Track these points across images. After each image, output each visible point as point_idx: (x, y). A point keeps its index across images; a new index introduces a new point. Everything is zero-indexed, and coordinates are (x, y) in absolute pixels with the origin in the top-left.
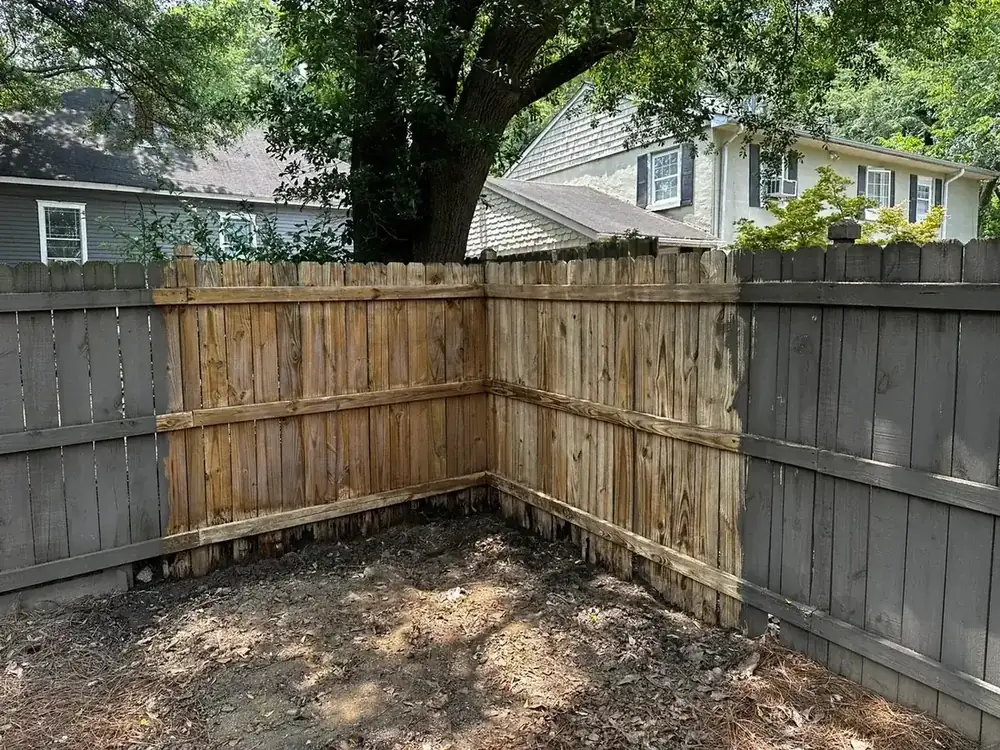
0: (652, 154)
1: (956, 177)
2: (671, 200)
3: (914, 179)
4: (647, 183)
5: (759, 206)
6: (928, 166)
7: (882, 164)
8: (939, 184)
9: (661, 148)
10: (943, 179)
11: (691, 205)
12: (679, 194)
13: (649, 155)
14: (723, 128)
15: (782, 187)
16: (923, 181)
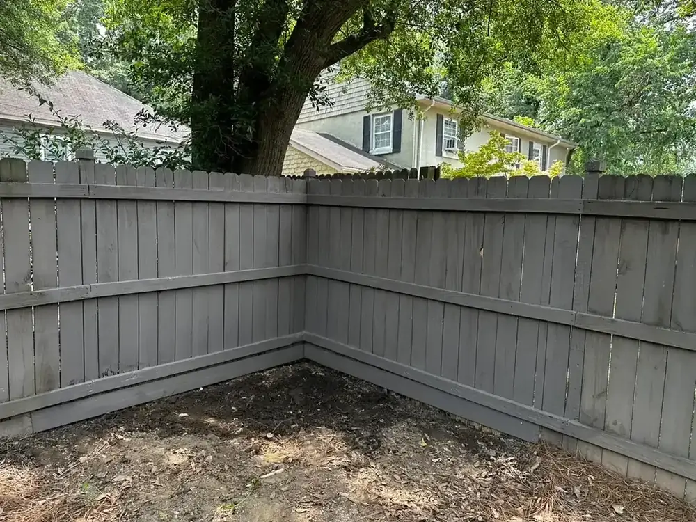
0: (373, 115)
1: (555, 145)
2: (386, 148)
3: (531, 144)
4: (369, 135)
5: (441, 156)
6: (540, 137)
7: (514, 134)
8: (545, 148)
9: (378, 112)
10: (547, 145)
11: (399, 152)
12: (391, 144)
13: (371, 116)
14: (421, 101)
15: (456, 144)
16: (537, 146)
